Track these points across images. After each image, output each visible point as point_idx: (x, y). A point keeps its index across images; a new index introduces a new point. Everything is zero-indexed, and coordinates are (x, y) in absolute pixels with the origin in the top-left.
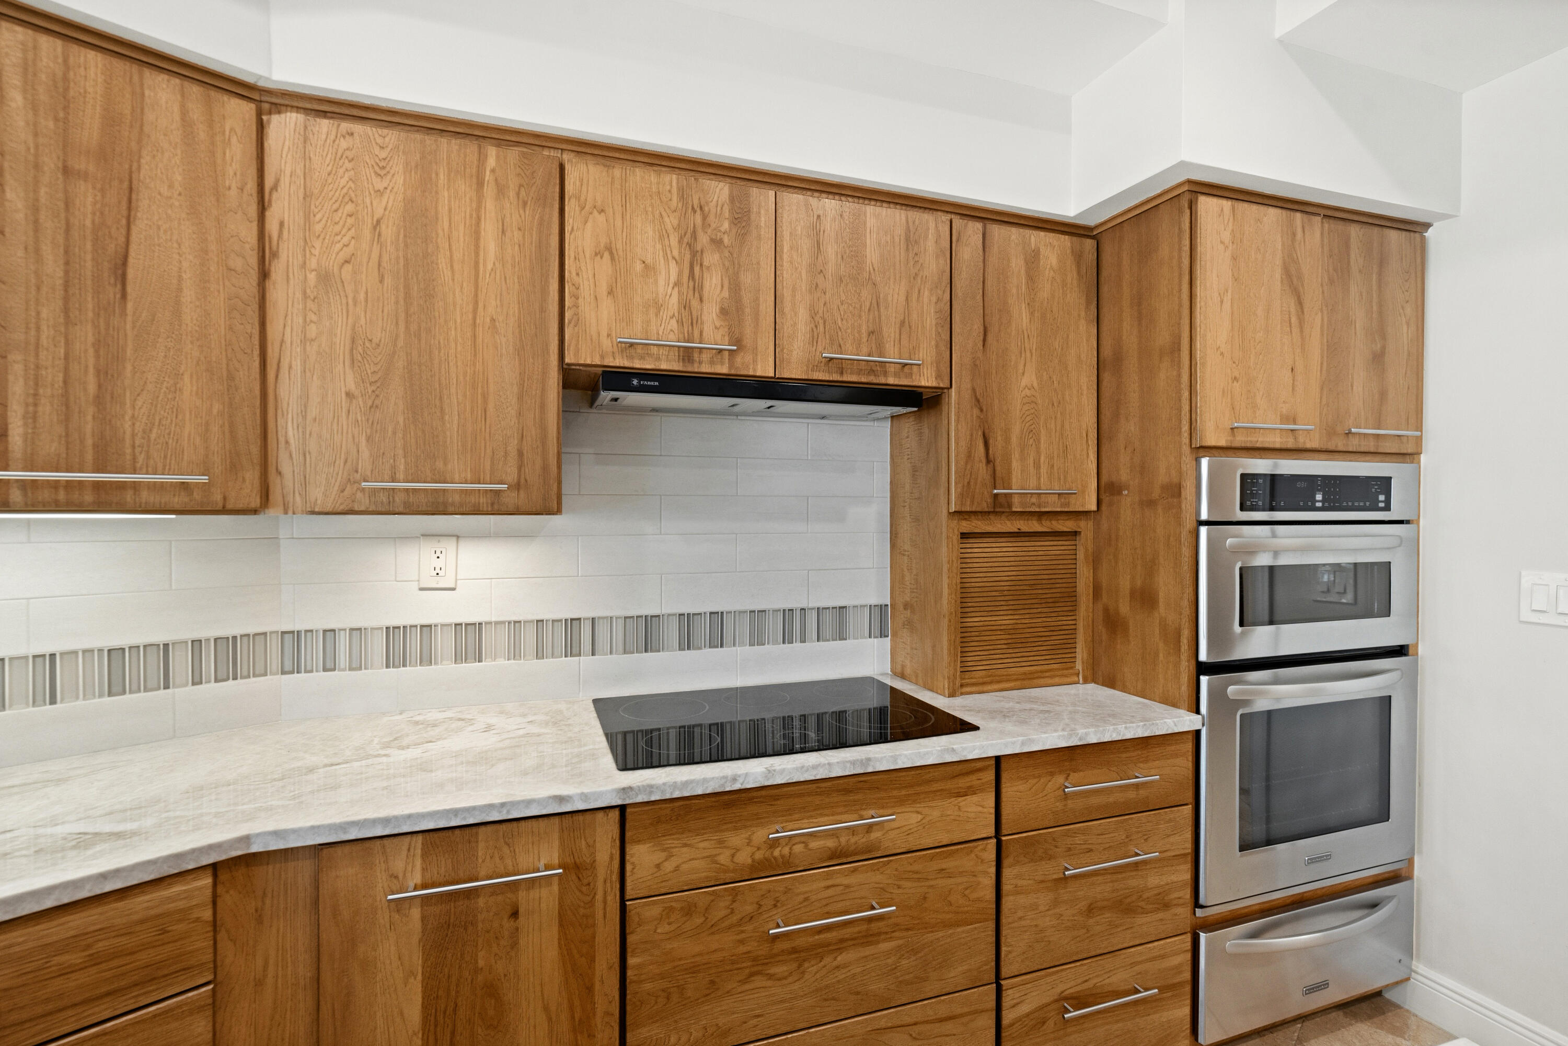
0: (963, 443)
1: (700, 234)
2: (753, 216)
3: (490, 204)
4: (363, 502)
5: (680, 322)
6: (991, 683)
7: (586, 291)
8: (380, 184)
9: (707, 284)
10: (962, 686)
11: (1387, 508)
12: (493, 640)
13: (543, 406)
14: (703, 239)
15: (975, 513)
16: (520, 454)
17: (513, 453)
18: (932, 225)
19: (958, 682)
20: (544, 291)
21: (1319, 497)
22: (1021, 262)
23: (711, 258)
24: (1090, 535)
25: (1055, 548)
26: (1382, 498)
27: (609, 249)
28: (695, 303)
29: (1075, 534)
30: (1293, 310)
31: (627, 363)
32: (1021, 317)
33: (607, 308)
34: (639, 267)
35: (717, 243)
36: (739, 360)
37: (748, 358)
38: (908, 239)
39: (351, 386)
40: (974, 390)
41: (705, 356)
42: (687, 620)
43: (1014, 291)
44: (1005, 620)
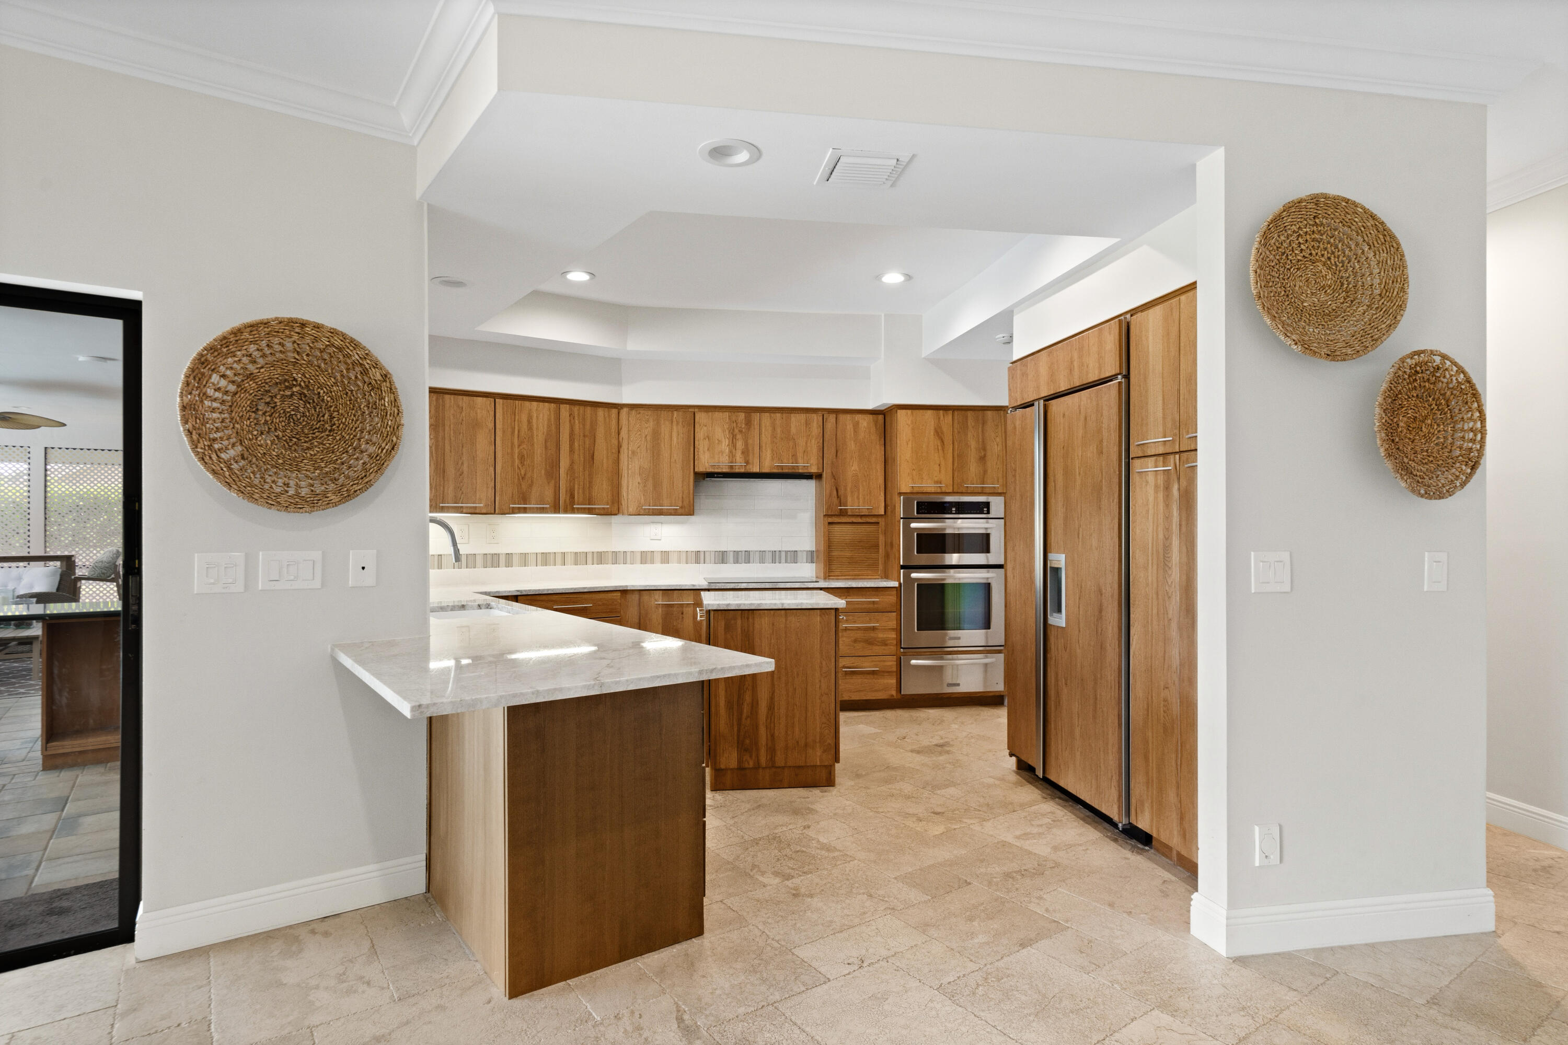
0: (828, 491)
1: (735, 429)
2: (752, 422)
3: (675, 427)
4: (642, 512)
5: (729, 457)
6: (842, 576)
7: (701, 449)
8: (647, 425)
9: (737, 444)
10: (829, 576)
11: (988, 512)
12: (673, 557)
13: (689, 485)
14: (736, 431)
15: (834, 515)
16: (683, 498)
17: (681, 497)
18: (815, 417)
19: (827, 575)
20: (690, 449)
21: (954, 509)
22: (851, 426)
23: (739, 436)
24: (883, 524)
25: (872, 528)
26: (985, 509)
27: (708, 437)
28: (734, 451)
29: (878, 523)
30: (939, 444)
31: (713, 470)
32: (852, 446)
33: (707, 455)
34: (717, 442)
35: (741, 431)
36: (748, 467)
37: (751, 466)
38: (806, 424)
39: (639, 481)
40: (832, 473)
41: (737, 467)
42: (736, 553)
43: (849, 437)
44: (848, 554)
